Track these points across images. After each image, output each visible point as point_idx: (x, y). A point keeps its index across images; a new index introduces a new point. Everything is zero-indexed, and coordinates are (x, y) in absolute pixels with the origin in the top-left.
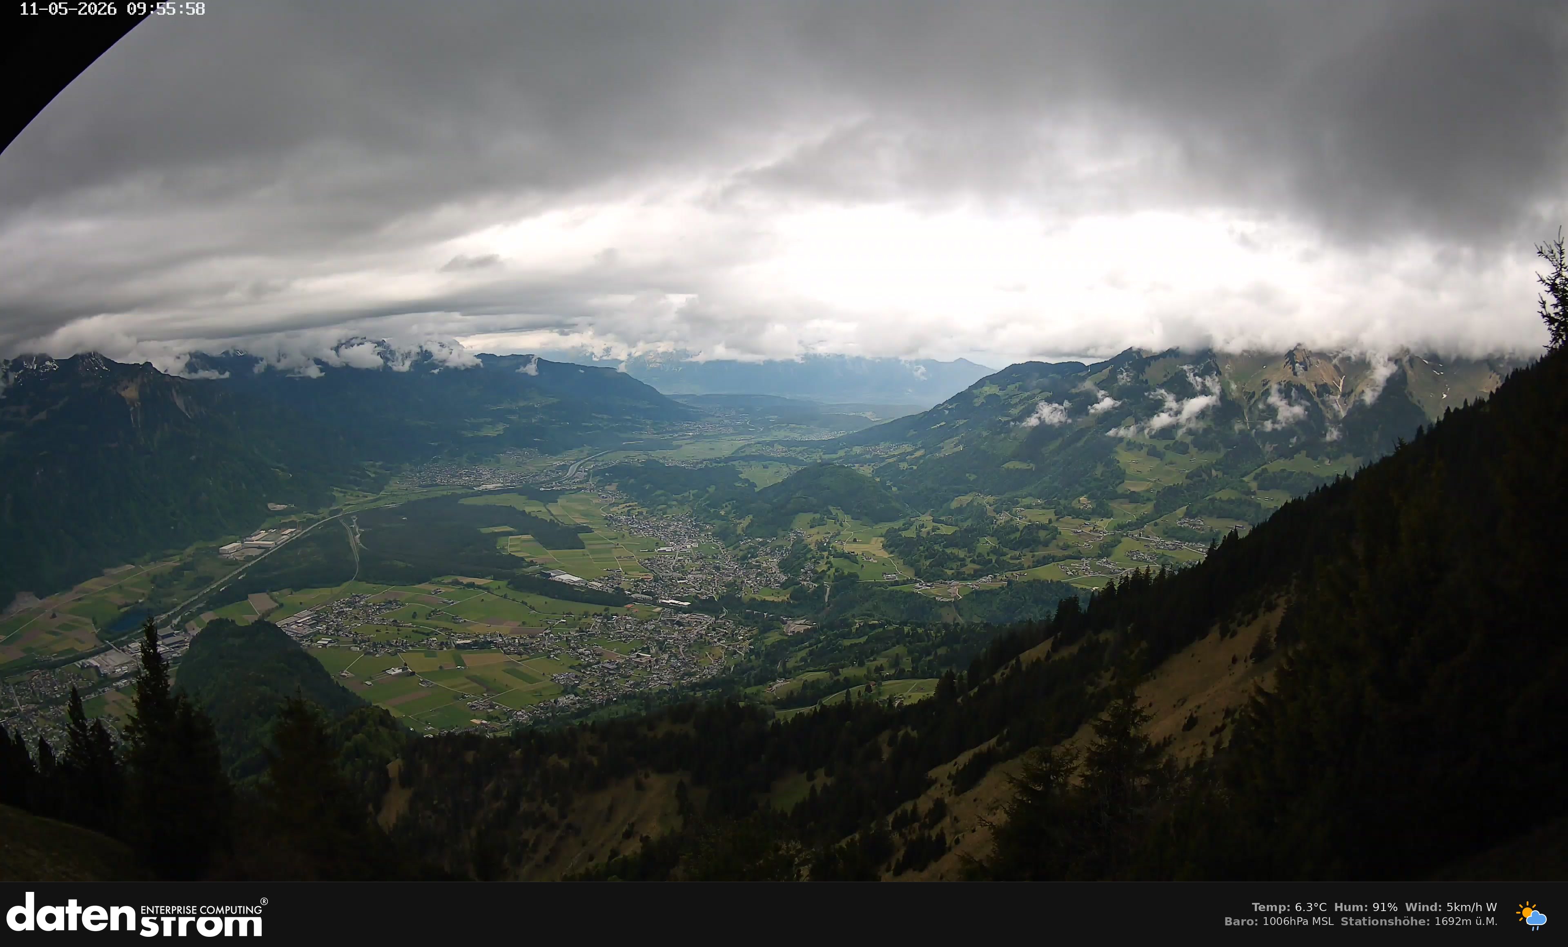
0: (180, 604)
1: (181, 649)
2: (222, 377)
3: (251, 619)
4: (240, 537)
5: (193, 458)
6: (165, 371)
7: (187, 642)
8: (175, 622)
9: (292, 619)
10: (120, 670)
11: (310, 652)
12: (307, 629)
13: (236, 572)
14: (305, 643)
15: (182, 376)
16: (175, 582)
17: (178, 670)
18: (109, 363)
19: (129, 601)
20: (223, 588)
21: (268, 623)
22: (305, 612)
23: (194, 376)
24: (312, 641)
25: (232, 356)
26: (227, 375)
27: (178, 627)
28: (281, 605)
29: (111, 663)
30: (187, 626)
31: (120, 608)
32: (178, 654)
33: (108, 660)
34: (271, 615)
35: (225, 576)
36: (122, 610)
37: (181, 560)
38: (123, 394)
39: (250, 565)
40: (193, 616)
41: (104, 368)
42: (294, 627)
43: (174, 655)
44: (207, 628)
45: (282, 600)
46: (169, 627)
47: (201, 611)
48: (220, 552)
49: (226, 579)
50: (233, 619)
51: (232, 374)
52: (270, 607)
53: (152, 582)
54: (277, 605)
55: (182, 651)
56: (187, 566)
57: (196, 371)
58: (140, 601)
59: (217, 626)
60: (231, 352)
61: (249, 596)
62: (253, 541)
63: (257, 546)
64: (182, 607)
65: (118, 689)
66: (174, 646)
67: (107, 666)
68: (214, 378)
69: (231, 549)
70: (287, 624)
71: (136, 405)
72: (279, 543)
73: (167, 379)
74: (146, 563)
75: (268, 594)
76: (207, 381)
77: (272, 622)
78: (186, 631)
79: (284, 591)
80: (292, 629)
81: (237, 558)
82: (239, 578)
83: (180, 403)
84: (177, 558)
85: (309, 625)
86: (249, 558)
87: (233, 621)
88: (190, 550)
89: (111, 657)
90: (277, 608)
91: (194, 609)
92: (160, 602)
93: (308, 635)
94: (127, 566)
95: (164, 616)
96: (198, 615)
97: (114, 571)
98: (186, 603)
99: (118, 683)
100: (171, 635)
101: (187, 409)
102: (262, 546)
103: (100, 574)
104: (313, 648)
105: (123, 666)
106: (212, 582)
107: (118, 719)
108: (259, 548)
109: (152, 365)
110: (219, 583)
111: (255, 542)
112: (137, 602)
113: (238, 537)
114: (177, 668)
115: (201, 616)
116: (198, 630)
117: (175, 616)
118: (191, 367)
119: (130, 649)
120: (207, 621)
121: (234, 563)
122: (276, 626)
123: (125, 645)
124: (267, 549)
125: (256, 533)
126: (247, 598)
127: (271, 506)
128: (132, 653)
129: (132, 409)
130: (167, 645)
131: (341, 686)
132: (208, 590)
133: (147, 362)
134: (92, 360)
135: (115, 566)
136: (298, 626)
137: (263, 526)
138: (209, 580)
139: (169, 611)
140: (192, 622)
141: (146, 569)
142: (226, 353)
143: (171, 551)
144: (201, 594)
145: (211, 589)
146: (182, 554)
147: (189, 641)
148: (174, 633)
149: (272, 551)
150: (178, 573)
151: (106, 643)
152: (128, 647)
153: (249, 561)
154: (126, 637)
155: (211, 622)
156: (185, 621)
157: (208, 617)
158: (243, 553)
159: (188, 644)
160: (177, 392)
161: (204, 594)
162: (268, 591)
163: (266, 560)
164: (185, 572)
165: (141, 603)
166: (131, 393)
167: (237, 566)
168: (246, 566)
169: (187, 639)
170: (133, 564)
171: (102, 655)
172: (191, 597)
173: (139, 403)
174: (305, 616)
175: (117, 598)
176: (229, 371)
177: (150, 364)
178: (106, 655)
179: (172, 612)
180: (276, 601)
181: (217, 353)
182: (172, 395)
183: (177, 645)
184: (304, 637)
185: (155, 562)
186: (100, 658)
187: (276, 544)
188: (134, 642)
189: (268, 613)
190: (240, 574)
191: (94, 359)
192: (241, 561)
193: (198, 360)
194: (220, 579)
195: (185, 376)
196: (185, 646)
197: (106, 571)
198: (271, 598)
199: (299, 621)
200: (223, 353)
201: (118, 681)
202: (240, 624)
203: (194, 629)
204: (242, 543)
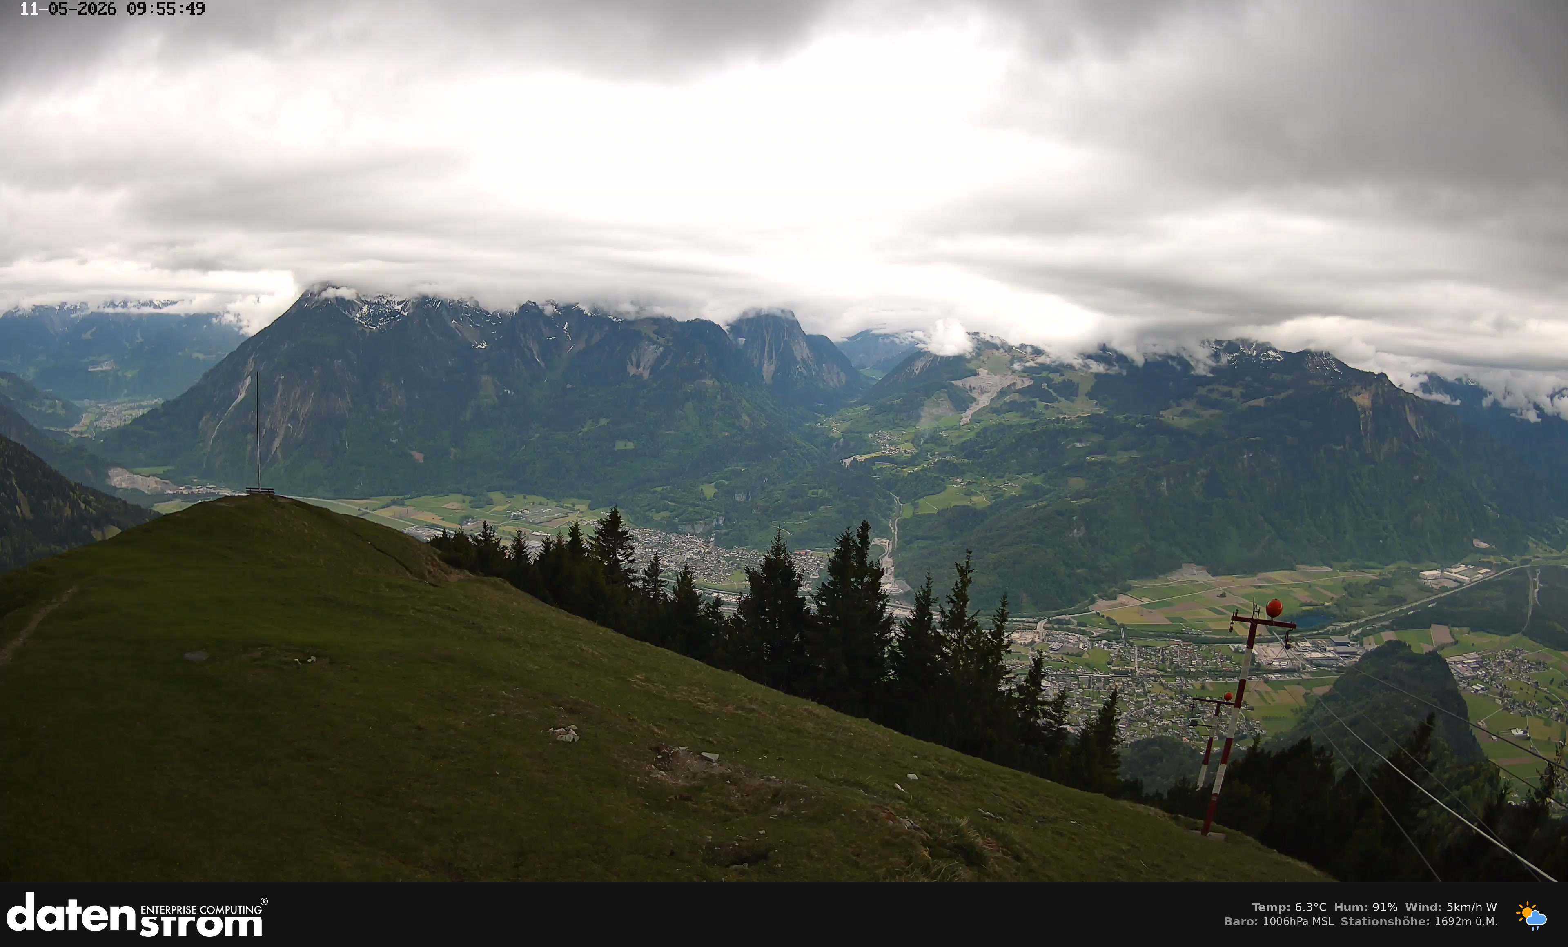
0: (1366, 617)
1: (1350, 660)
2: (1454, 403)
3: (1427, 648)
4: (1442, 566)
5: (1416, 477)
6: (1400, 386)
7: (1358, 655)
8: (1355, 633)
9: (1460, 658)
10: (1278, 663)
11: (1463, 694)
12: (1469, 671)
13: (1428, 600)
14: (1462, 684)
15: (1416, 394)
16: (1368, 595)
17: (1338, 680)
18: (1341, 365)
19: (1315, 602)
20: (1412, 612)
21: (1440, 656)
22: (1474, 654)
23: (1427, 397)
24: (1468, 684)
25: (1464, 383)
26: (1458, 402)
27: (1356, 639)
28: (1456, 642)
29: (1271, 654)
30: (1365, 639)
31: (1302, 605)
32: (1345, 664)
33: (1269, 651)
34: (1445, 649)
35: (1416, 601)
36: (1304, 608)
37: (1380, 574)
38: (1356, 399)
39: (1442, 595)
40: (1374, 631)
41: (1336, 370)
42: (1459, 666)
43: (1340, 664)
44: (1382, 647)
45: (1458, 637)
46: (1347, 636)
47: (1384, 628)
48: (1420, 576)
49: (1417, 604)
50: (1410, 643)
51: (1462, 403)
52: (1446, 641)
53: (1345, 589)
54: (1453, 641)
55: (1350, 663)
56: (1386, 583)
57: (1430, 393)
58: (1327, 604)
59: (1394, 647)
60: (1464, 380)
61: (1433, 625)
62: (1452, 573)
63: (1454, 578)
64: (1367, 621)
65: (1266, 681)
66: (1344, 655)
67: (1265, 656)
68: (1447, 403)
69: (1429, 576)
70: (1455, 662)
71: (1367, 413)
72: (1473, 580)
73: (1402, 395)
74: (1344, 569)
75: (1449, 628)
76: (1439, 404)
77: (1443, 657)
78: (1362, 644)
79: (1465, 629)
80: (1457, 667)
81: (1434, 586)
82: (1429, 606)
83: (1411, 419)
84: (1377, 571)
85: (1472, 668)
86: (1444, 589)
87: (1410, 647)
88: (1392, 567)
89: (1272, 649)
90: (1452, 644)
91: (1377, 625)
92: (1346, 610)
93: (1468, 678)
94: (1324, 567)
95: (1345, 625)
96: (1379, 632)
97: (1309, 569)
98: (1372, 618)
99: (1270, 676)
100: (1346, 644)
101: (1417, 428)
102: (1458, 580)
103: (1292, 568)
104: (1467, 691)
105: (1282, 661)
106: (1403, 604)
107: (1252, 709)
108: (1456, 581)
109: (1387, 377)
110: (1410, 606)
111: (1453, 574)
112: (1323, 605)
113: (1439, 565)
114: (1339, 677)
115: (1382, 633)
116: (1374, 646)
117: (1356, 627)
118: (1424, 387)
119: (1297, 647)
120: (1385, 640)
121: (1429, 590)
122: (1446, 661)
123: (1293, 641)
124: (1461, 583)
125: (1457, 565)
126: (1429, 627)
127: (1476, 542)
128: (1298, 651)
129: (1362, 416)
130: (1338, 653)
131: (1473, 734)
132: (1397, 610)
133: (1382, 373)
134: (1323, 359)
135: (1311, 563)
136: (1463, 666)
137: (1463, 561)
138: (1399, 600)
139: (1352, 621)
140: (1371, 637)
141: (1342, 575)
142: (1459, 380)
143: (1371, 564)
144: (1389, 612)
145: (1400, 610)
146: (1383, 569)
147: (1362, 654)
148: (1349, 643)
149: (1465, 587)
150: (1373, 586)
151: (1273, 634)
152: (1297, 644)
153: (1443, 592)
154: (1298, 635)
155: (1389, 642)
156: (1364, 634)
157: (1389, 636)
158: (1440, 582)
159: (1359, 657)
160: (1410, 409)
161: (1392, 613)
162: (1450, 625)
163: (1458, 595)
164: (1381, 587)
165: (1328, 607)
166: (1363, 400)
167: (1430, 594)
168: (1439, 596)
169: (1361, 652)
170: (1331, 567)
171: (1264, 645)
172: (1378, 613)
173: (1371, 413)
174: (1472, 658)
175: (1302, 595)
176: (1460, 399)
177: (1386, 376)
178: (1268, 646)
179: (1356, 623)
180: (1453, 637)
181: (1451, 378)
182: (1405, 412)
183: (1347, 655)
184: (1463, 678)
185: (1355, 571)
186: (1261, 647)
187: (1470, 580)
188: (1306, 641)
189: (1442, 647)
190: (1432, 602)
191: (1325, 358)
192: (1436, 589)
193: (1434, 382)
194: (1412, 603)
195: (1419, 394)
196: (1355, 658)
197: (1299, 566)
198: (1451, 632)
199: (1465, 662)
200: (1456, 379)
201: (1271, 674)
202: (1415, 650)
203: (1370, 644)
204: (1442, 572)
